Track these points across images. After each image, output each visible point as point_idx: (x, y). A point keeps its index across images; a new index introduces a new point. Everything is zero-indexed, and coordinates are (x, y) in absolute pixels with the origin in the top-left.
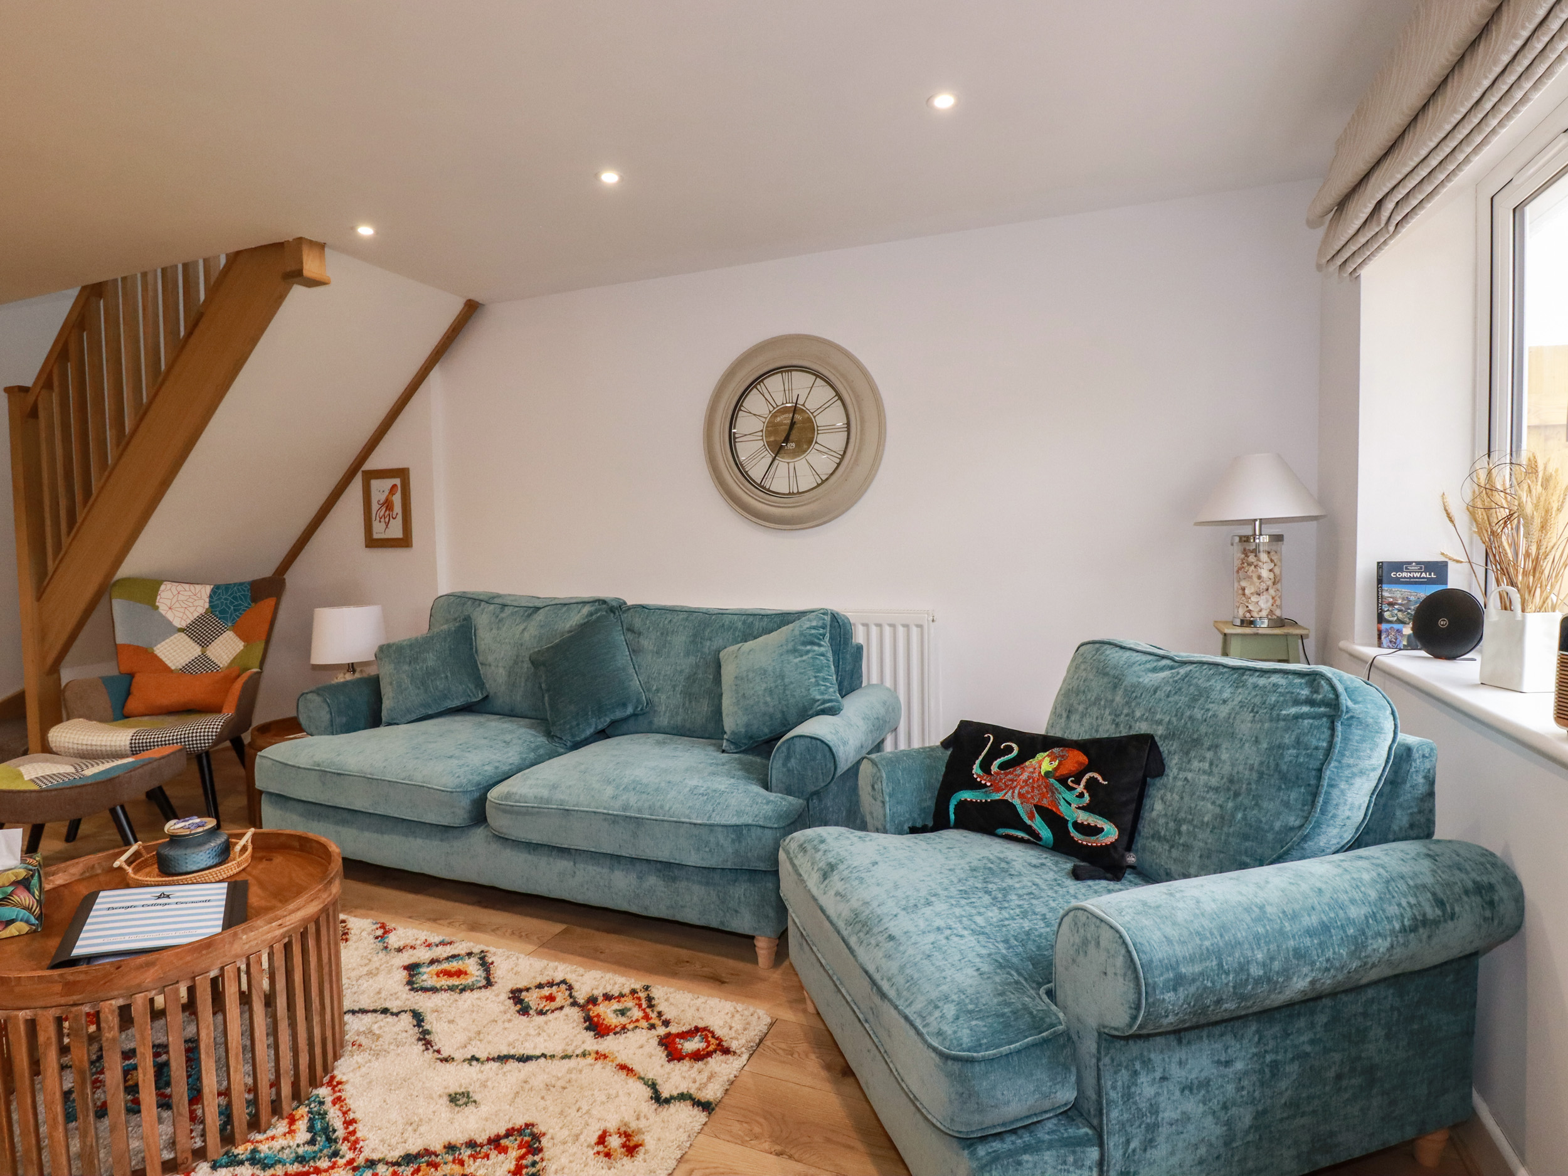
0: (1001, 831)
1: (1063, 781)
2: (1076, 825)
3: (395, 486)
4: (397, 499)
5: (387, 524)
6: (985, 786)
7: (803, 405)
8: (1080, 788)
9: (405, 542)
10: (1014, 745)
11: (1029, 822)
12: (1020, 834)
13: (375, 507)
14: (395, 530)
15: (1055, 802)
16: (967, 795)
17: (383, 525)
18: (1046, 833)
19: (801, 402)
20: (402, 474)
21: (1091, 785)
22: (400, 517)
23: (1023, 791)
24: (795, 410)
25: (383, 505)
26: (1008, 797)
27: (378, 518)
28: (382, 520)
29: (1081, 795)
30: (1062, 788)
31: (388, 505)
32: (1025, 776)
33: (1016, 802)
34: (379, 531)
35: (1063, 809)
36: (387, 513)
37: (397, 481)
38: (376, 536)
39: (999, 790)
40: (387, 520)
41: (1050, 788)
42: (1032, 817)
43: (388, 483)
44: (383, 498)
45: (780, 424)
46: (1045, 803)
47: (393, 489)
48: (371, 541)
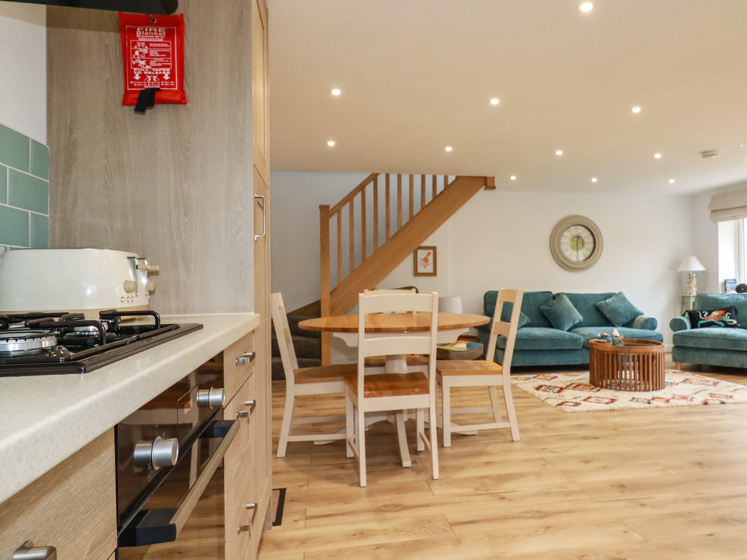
0: (712, 326)
1: (722, 315)
2: (729, 321)
4: (431, 258)
5: (425, 267)
6: (705, 319)
9: (434, 274)
10: (706, 312)
12: (717, 326)
13: (419, 260)
14: (429, 269)
15: (722, 319)
16: (702, 322)
17: (423, 268)
18: (723, 324)
19: (580, 234)
20: (434, 248)
21: (728, 315)
22: (432, 265)
23: (715, 318)
24: (579, 237)
25: (423, 260)
26: (712, 320)
27: (420, 265)
28: (423, 266)
30: (723, 317)
31: (426, 260)
32: (713, 316)
33: (714, 320)
34: (420, 270)
35: (725, 320)
36: (425, 263)
37: (431, 251)
38: (419, 271)
39: (709, 319)
40: (425, 265)
41: (720, 317)
42: (718, 322)
43: (427, 251)
44: (423, 257)
45: (574, 240)
46: (720, 319)
47: (429, 254)
48: (416, 274)
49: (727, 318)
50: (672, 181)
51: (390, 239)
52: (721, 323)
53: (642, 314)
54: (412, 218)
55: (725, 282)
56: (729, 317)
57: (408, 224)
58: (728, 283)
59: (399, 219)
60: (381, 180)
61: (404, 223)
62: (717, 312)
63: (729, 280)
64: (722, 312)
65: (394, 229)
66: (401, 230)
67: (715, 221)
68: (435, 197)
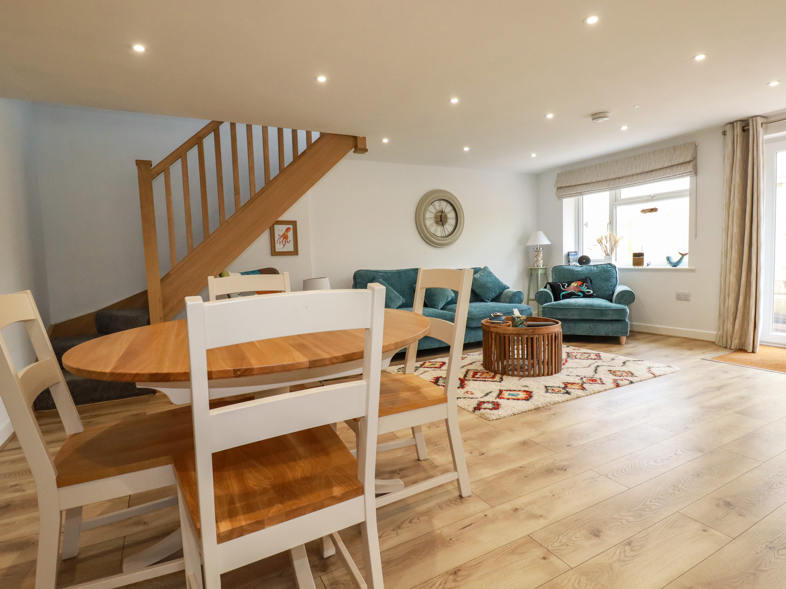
0: (572, 297)
1: (580, 286)
2: (586, 292)
3: (289, 228)
4: (290, 234)
5: (284, 245)
6: (566, 291)
7: (444, 211)
8: (584, 286)
9: (295, 252)
10: (566, 283)
11: (578, 294)
12: (577, 297)
13: (277, 237)
14: (290, 247)
16: (564, 293)
17: (282, 246)
18: (582, 295)
19: (444, 210)
20: (294, 223)
21: (585, 285)
22: (292, 243)
23: (574, 289)
24: (442, 212)
25: (282, 236)
26: (572, 291)
27: (279, 242)
28: (281, 243)
29: (585, 287)
30: (581, 287)
31: (285, 237)
32: (572, 287)
33: (574, 291)
34: (279, 248)
35: (583, 290)
36: (284, 240)
37: (291, 226)
38: (277, 250)
39: (569, 290)
40: (284, 243)
41: (579, 288)
42: (578, 293)
43: (285, 227)
44: (281, 234)
45: (438, 216)
46: (579, 290)
47: (288, 229)
48: (274, 253)
49: (584, 289)
50: (534, 155)
51: (240, 210)
52: (580, 293)
53: (508, 288)
54: (269, 183)
55: (568, 254)
56: (586, 287)
57: (263, 190)
58: (571, 255)
59: (252, 183)
60: (225, 130)
61: (257, 190)
62: (576, 283)
63: (571, 252)
64: (580, 283)
65: (245, 196)
66: (254, 198)
67: (560, 198)
68: (297, 157)
